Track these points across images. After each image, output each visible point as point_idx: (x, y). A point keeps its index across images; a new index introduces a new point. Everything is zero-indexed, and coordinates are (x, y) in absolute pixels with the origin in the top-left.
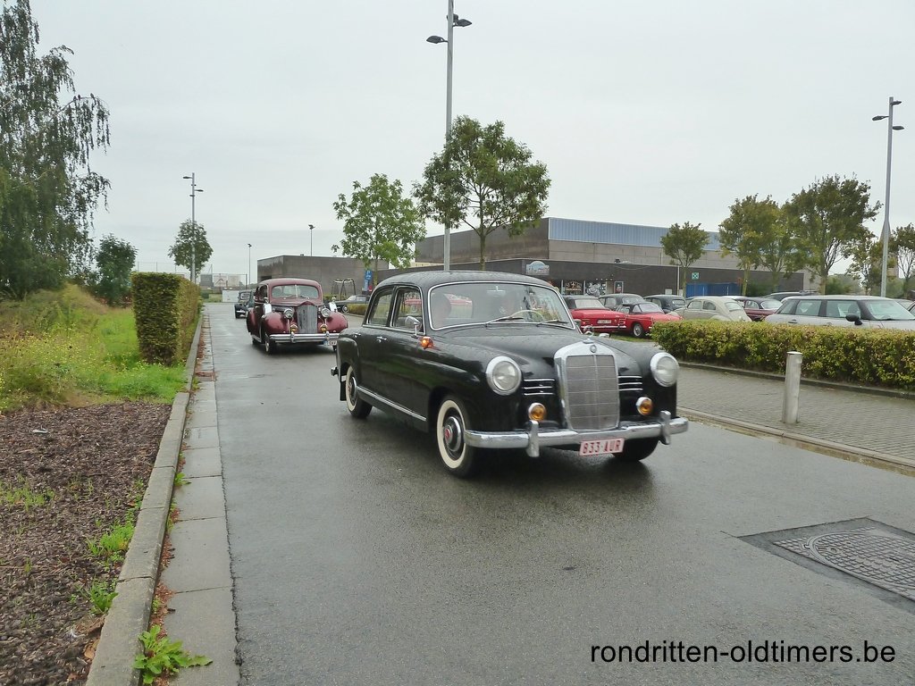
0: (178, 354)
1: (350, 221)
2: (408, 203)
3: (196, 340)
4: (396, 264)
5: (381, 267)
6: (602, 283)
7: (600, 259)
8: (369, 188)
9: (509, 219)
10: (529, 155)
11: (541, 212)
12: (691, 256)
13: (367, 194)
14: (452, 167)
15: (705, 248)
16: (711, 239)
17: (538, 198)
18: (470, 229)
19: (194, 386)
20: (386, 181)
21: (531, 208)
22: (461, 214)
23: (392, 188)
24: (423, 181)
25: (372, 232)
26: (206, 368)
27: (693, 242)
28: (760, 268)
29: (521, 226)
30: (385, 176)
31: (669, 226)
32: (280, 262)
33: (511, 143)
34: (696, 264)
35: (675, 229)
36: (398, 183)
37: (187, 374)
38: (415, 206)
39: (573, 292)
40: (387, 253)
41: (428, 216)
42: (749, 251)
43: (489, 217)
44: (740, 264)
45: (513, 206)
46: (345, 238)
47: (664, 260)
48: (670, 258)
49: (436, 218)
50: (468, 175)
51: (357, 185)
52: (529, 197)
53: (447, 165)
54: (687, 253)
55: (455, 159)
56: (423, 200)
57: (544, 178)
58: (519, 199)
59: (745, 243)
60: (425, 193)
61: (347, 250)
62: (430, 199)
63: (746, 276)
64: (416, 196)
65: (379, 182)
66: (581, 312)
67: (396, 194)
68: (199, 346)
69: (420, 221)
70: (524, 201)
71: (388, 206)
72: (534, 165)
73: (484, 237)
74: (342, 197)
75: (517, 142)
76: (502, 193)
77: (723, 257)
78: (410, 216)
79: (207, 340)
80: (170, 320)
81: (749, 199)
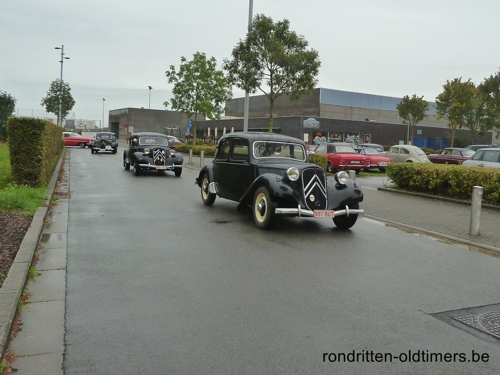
0: (42, 178)
1: (177, 85)
2: (220, 73)
3: (58, 168)
4: (210, 117)
5: (200, 118)
6: (356, 135)
7: (355, 118)
8: (192, 62)
9: (290, 88)
10: (306, 44)
11: (313, 84)
12: (417, 118)
13: (191, 66)
14: (252, 49)
15: (426, 113)
16: (430, 107)
17: (312, 74)
18: (263, 94)
19: (53, 202)
20: (204, 57)
21: (306, 81)
22: (257, 83)
23: (209, 62)
24: (231, 59)
25: (193, 94)
26: (62, 189)
27: (418, 109)
28: (463, 128)
29: (300, 93)
30: (204, 54)
31: (403, 97)
32: (125, 113)
33: (294, 35)
34: (421, 124)
35: (406, 99)
36: (213, 59)
37: (48, 193)
38: (225, 76)
39: (336, 141)
40: (205, 109)
41: (233, 84)
42: (456, 116)
43: (277, 86)
44: (449, 125)
45: (294, 79)
46: (173, 96)
47: (399, 121)
48: (402, 119)
49: (239, 86)
50: (263, 56)
51: (183, 60)
52: (306, 74)
53: (248, 48)
54: (414, 116)
55: (254, 44)
56: (230, 72)
57: (316, 60)
58: (298, 75)
59: (453, 111)
60: (232, 67)
61: (174, 106)
62: (236, 71)
63: (454, 133)
64: (225, 68)
65: (200, 58)
66: (340, 155)
67: (212, 67)
68: (59, 172)
69: (228, 87)
70: (302, 76)
71: (206, 75)
72: (310, 51)
73: (273, 100)
74: (173, 68)
75: (298, 34)
76: (287, 70)
77: (438, 119)
78: (221, 83)
79: (66, 168)
80: (37, 153)
81: (456, 80)
